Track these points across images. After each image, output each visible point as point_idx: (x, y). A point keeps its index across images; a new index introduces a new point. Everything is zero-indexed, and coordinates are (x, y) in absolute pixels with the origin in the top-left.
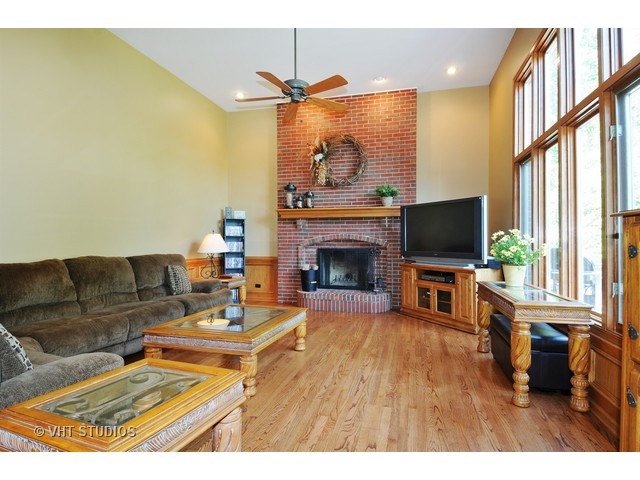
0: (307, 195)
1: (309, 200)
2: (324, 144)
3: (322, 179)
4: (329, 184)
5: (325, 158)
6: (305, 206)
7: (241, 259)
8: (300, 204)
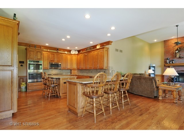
0: (173, 60)
1: (174, 61)
2: (178, 48)
3: (178, 56)
4: (180, 58)
5: (179, 52)
6: (172, 63)
7: (154, 75)
8: (171, 62)
